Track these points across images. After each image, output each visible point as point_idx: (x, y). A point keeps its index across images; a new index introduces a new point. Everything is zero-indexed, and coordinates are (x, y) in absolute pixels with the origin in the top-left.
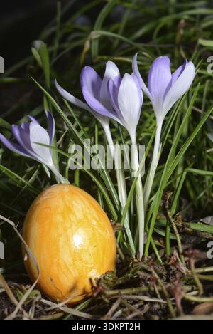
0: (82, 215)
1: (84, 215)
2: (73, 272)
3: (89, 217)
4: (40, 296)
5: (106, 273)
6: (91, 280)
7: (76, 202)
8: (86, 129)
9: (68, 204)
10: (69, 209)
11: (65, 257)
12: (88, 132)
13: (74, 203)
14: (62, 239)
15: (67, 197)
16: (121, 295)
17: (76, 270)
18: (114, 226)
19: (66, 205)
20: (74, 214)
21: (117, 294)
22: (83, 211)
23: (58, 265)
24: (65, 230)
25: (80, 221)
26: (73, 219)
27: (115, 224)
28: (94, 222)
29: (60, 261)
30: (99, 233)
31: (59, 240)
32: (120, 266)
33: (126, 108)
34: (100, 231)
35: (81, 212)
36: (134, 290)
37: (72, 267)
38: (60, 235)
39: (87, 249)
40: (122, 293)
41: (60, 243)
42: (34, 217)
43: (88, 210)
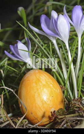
0: (45, 82)
1: (46, 82)
2: (43, 109)
3: (49, 83)
4: (27, 122)
5: (59, 110)
6: (51, 112)
7: (42, 77)
8: (46, 45)
9: (38, 78)
10: (39, 80)
11: (39, 103)
12: (47, 47)
13: (41, 77)
14: (36, 94)
15: (38, 75)
16: (66, 118)
17: (44, 109)
18: (62, 88)
19: (37, 78)
20: (41, 82)
21: (64, 117)
22: (45, 80)
23: (36, 107)
24: (37, 90)
25: (44, 85)
26: (41, 84)
27: (62, 87)
28: (51, 86)
29: (36, 105)
30: (54, 90)
31: (35, 95)
32: (67, 108)
33: (62, 31)
34: (54, 89)
35: (44, 81)
36: (72, 115)
37: (42, 107)
38: (35, 92)
39: (49, 98)
40: (66, 117)
41: (35, 96)
42: (23, 85)
43: (48, 80)
